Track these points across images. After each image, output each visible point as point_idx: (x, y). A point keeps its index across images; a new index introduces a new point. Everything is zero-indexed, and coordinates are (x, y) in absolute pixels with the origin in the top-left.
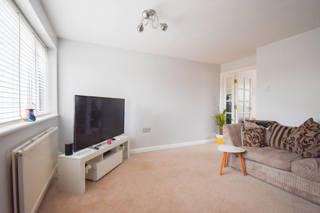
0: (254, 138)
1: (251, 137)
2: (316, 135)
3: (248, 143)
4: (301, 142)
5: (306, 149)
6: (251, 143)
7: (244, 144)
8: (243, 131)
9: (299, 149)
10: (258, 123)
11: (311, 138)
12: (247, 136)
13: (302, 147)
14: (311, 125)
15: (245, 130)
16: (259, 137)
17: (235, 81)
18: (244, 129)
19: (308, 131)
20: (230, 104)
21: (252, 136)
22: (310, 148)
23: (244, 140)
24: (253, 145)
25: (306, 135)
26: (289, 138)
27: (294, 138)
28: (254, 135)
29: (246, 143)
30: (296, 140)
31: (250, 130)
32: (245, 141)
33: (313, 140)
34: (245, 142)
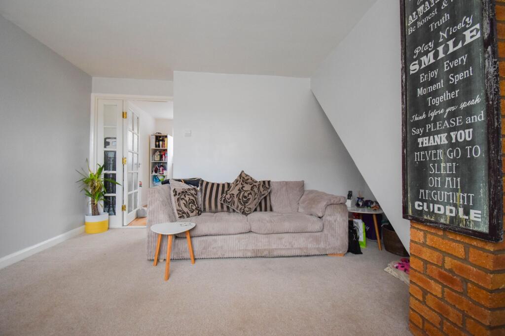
0: (190, 203)
1: (187, 203)
2: (252, 187)
3: (184, 213)
4: (241, 198)
5: (247, 204)
6: (189, 212)
7: (180, 216)
8: (175, 195)
9: (240, 206)
10: (187, 182)
11: (249, 192)
12: (182, 202)
13: (243, 204)
14: (246, 178)
15: (178, 193)
16: (194, 200)
17: (124, 115)
18: (176, 192)
19: (245, 185)
20: (111, 155)
21: (188, 201)
22: (250, 202)
23: (178, 210)
24: (191, 214)
25: (244, 189)
26: (228, 196)
27: (233, 194)
28: (190, 199)
29: (182, 213)
30: (235, 196)
31: (183, 192)
32: (181, 211)
33: (251, 194)
34: (180, 213)
